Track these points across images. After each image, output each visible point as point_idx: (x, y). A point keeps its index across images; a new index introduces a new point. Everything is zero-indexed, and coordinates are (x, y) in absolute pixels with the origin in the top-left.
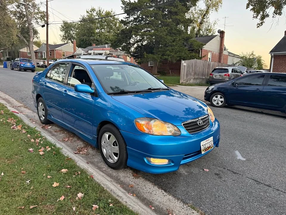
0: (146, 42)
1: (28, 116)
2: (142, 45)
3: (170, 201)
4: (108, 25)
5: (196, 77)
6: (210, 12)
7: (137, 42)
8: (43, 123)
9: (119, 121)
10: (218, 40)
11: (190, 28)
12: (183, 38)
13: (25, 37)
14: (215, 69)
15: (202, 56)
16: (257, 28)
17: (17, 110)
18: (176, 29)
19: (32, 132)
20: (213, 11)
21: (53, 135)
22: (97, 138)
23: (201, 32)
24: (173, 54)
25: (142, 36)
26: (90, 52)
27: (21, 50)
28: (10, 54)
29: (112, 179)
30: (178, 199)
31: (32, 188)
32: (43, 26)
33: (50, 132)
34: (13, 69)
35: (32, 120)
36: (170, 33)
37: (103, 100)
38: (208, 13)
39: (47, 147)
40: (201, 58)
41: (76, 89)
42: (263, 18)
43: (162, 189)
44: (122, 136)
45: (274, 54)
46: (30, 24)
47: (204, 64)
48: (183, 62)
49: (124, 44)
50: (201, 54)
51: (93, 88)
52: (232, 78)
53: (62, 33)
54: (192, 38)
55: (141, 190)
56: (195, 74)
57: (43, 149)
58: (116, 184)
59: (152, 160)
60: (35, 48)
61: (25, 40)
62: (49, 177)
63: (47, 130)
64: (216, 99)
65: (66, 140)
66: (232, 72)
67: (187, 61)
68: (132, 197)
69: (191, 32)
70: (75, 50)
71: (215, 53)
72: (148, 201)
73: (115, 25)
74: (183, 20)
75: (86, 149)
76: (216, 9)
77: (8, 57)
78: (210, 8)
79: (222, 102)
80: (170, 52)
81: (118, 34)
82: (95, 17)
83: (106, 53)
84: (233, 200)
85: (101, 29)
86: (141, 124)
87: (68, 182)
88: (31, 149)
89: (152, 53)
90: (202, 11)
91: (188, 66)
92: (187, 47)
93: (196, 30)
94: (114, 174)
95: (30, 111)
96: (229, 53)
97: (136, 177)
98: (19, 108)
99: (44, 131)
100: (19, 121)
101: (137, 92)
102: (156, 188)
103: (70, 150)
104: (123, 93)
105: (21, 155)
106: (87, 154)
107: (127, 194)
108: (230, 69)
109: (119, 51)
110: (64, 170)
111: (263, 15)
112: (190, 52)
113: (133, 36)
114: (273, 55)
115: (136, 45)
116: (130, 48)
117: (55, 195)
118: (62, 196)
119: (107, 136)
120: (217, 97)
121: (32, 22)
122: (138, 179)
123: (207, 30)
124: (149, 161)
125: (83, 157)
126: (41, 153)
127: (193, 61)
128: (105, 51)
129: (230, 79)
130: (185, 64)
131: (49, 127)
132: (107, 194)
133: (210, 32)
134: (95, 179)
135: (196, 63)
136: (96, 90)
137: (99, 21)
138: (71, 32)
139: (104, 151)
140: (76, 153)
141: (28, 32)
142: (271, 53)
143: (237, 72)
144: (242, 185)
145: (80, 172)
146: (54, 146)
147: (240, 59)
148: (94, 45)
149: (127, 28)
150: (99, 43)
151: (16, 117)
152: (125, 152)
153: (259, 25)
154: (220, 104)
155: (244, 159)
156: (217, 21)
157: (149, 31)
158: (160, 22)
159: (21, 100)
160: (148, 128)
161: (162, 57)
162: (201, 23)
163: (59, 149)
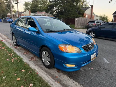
0: (60, 10)
1: (9, 43)
2: (58, 11)
3: (76, 85)
4: (44, 3)
5: (81, 25)
7: (56, 10)
8: (15, 46)
9: (50, 45)
10: (91, 9)
11: (78, 4)
12: (76, 8)
13: (9, 9)
14: (89, 22)
15: (84, 16)
16: (109, 3)
17: (4, 39)
18: (73, 5)
19: (9, 50)
21: (20, 51)
22: (40, 53)
23: (83, 6)
25: (59, 7)
26: (36, 14)
27: (8, 14)
28: (3, 16)
29: (47, 73)
30: (80, 84)
31: (6, 81)
32: (16, 3)
33: (18, 50)
34: (4, 22)
35: (10, 44)
36: (70, 6)
37: (42, 35)
39: (16, 58)
40: (83, 17)
41: (29, 30)
43: (72, 79)
44: (52, 53)
46: (10, 3)
48: (76, 18)
49: (51, 11)
51: (37, 29)
52: (97, 25)
53: (25, 7)
54: (79, 8)
55: (62, 80)
56: (81, 24)
57: (14, 59)
58: (49, 77)
59: (67, 65)
60: (13, 13)
61: (8, 9)
62: (15, 74)
63: (17, 49)
64: (91, 34)
65: (26, 53)
67: (78, 18)
68: (57, 84)
69: (79, 6)
70: (30, 14)
71: (89, 15)
72: (66, 85)
73: (47, 3)
75: (35, 58)
77: (2, 17)
79: (94, 36)
80: (71, 14)
81: (48, 7)
83: (43, 14)
84: (108, 85)
85: (41, 5)
86: (61, 47)
87: (25, 77)
88: (8, 59)
89: (63, 15)
91: (78, 20)
92: (77, 12)
93: (81, 5)
94: (48, 71)
95: (10, 40)
96: (95, 15)
97: (59, 72)
98: (5, 39)
99: (16, 49)
100: (4, 45)
101: (59, 31)
102: (69, 78)
103: (27, 58)
104: (52, 31)
105: (2, 62)
106: (35, 61)
107: (55, 82)
108: (96, 22)
109: (49, 14)
110: (23, 70)
112: (79, 15)
113: (55, 8)
114: (114, 15)
115: (56, 12)
116: (53, 13)
117: (18, 85)
118: (21, 86)
119: (45, 52)
120: (91, 33)
121: (11, 2)
122: (60, 73)
123: (86, 5)
124: (66, 66)
125: (33, 62)
126: (13, 61)
127: (80, 18)
129: (95, 26)
130: (77, 20)
131: (18, 48)
132: (45, 84)
134: (39, 74)
135: (81, 19)
136: (39, 30)
137: (40, 2)
138: (28, 6)
139: (43, 60)
140: (30, 60)
141: (10, 6)
143: (98, 23)
144: (111, 76)
145: (31, 71)
146: (20, 57)
147: (99, 18)
148: (38, 12)
149: (52, 4)
150: (40, 11)
151: (3, 43)
152: (53, 60)
154: (93, 36)
155: (109, 62)
156: (90, 1)
157: (61, 5)
158: (66, 2)
159: (6, 35)
160: (65, 49)
161: (67, 16)
162: (83, 2)
163: (22, 58)
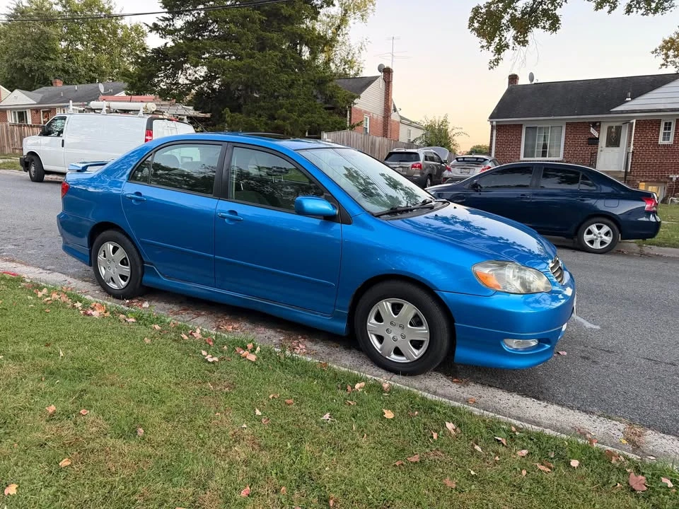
2: (210, 87)
6: (351, 21)
10: (381, 87)
11: (322, 58)
12: (312, 80)
14: (391, 154)
15: (354, 123)
16: (490, 69)
20: (356, 21)
23: (333, 66)
24: (296, 117)
38: (347, 24)
40: (352, 127)
42: (500, 49)
45: (496, 122)
47: (364, 142)
48: (325, 135)
50: (350, 118)
54: (331, 80)
66: (426, 160)
67: (332, 134)
71: (375, 116)
74: (309, 37)
76: (362, 16)
78: (350, 13)
80: (288, 110)
82: (54, 6)
83: (146, 108)
90: (332, 18)
92: (318, 101)
96: (402, 118)
97: (462, 384)
108: (420, 153)
111: (499, 44)
112: (330, 114)
114: (494, 123)
122: (470, 387)
123: (346, 63)
124: (510, 347)
127: (344, 136)
128: (144, 104)
129: (422, 174)
133: (352, 68)
135: (349, 138)
142: (492, 120)
143: (433, 159)
147: (422, 132)
148: (59, 83)
150: (72, 77)
153: (492, 65)
155: (595, 324)
156: (365, 43)
157: (224, 57)
161: (269, 122)
